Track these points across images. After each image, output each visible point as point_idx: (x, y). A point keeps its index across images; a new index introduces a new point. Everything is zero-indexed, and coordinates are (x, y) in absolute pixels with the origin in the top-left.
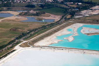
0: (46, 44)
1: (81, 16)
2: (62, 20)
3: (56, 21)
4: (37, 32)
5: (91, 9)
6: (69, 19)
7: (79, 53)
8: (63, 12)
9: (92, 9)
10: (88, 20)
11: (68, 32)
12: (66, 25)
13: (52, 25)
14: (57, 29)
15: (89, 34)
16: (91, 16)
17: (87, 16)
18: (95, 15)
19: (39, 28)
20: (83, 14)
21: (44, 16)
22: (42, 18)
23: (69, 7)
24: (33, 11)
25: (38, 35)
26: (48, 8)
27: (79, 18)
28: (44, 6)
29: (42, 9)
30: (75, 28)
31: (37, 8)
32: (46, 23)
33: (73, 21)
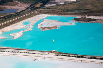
1: (54, 5)
2: (27, 10)
6: (37, 8)
10: (59, 9)
16: (66, 4)
17: (61, 5)
18: (72, 3)
20: (59, 2)
22: (4, 7)
30: (35, 20)
32: (5, 13)
33: (39, 11)
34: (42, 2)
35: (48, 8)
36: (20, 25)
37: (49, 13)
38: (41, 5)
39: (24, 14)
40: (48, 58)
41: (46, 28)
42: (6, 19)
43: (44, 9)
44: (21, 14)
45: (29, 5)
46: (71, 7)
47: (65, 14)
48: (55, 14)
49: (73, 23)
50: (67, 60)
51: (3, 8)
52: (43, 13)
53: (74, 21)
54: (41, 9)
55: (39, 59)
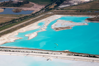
1: (67, 5)
2: (42, 11)
7: (22, 55)
10: (72, 10)
17: (74, 5)
18: (85, 3)
20: (73, 2)
22: (21, 9)
30: (49, 21)
32: (21, 15)
33: (53, 12)
34: (56, 3)
35: (62, 9)
36: (34, 26)
37: (62, 13)
38: (55, 7)
39: (39, 15)
40: (61, 58)
41: (59, 29)
42: (22, 20)
43: (58, 9)
44: (36, 16)
45: (44, 7)
46: (84, 7)
47: (78, 14)
48: (68, 15)
49: (86, 23)
50: (79, 60)
51: (19, 10)
52: (57, 14)
53: (87, 21)
54: (55, 10)
55: (52, 58)
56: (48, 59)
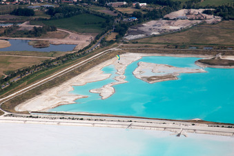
0: (45, 107)
1: (140, 36)
2: (94, 45)
3: (80, 48)
4: (28, 77)
5: (165, 17)
6: (111, 42)
7: (118, 126)
8: (101, 25)
9: (167, 19)
10: (156, 44)
11: (105, 76)
12: (100, 58)
13: (68, 59)
14: (78, 68)
15: (152, 80)
16: (164, 35)
17: (155, 36)
18: (174, 33)
19: (35, 67)
20: (147, 30)
21: (51, 38)
22: (46, 41)
23: (115, 12)
24: (28, 24)
25: (29, 84)
26: (65, 17)
27: (135, 40)
28: (57, 12)
29: (50, 19)
31: (37, 17)
32: (55, 53)
33: (120, 48)
34: (115, 31)
35: (134, 42)
37: (141, 50)
38: (117, 38)
39: (93, 53)
40: (203, 132)
41: (154, 79)
43: (127, 43)
45: (93, 38)
46: (177, 39)
47: (174, 53)
48: (155, 53)
49: (203, 69)
51: (45, 43)
52: (130, 51)
53: (199, 64)
54: (122, 44)
56: (177, 134)
